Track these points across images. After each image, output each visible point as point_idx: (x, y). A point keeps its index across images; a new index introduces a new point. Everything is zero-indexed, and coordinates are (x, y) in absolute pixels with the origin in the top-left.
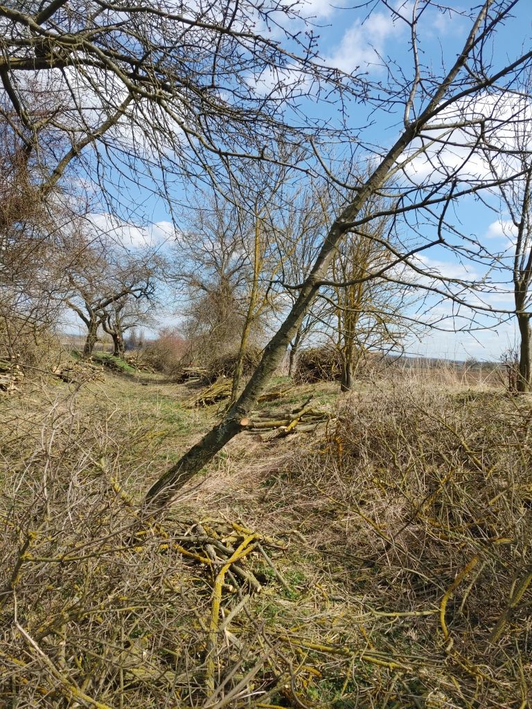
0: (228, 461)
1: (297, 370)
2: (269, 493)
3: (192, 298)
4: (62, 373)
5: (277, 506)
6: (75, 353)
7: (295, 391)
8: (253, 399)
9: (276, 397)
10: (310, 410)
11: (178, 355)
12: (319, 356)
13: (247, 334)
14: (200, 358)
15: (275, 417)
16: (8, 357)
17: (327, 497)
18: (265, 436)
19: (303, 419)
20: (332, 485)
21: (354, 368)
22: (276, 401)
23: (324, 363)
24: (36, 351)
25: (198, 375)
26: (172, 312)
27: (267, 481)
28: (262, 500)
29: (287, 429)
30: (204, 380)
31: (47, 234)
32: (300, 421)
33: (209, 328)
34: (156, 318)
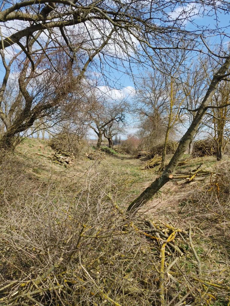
0: (162, 194)
1: (193, 151)
2: (183, 209)
3: (141, 120)
4: (89, 156)
5: (188, 216)
6: (94, 147)
7: (192, 161)
8: (175, 166)
9: (183, 164)
10: (201, 170)
11: (136, 146)
12: (204, 144)
13: (168, 135)
14: (146, 147)
15: (183, 174)
16: (68, 150)
17: (213, 212)
18: (179, 182)
19: (198, 174)
20: (215, 207)
21: (223, 149)
22: (183, 166)
23: (207, 147)
24: (79, 147)
25: (146, 155)
26: (133, 127)
27: (182, 204)
28: (180, 213)
29: (190, 179)
30: (148, 157)
31: (81, 97)
32: (196, 175)
33: (150, 133)
34: (126, 130)
